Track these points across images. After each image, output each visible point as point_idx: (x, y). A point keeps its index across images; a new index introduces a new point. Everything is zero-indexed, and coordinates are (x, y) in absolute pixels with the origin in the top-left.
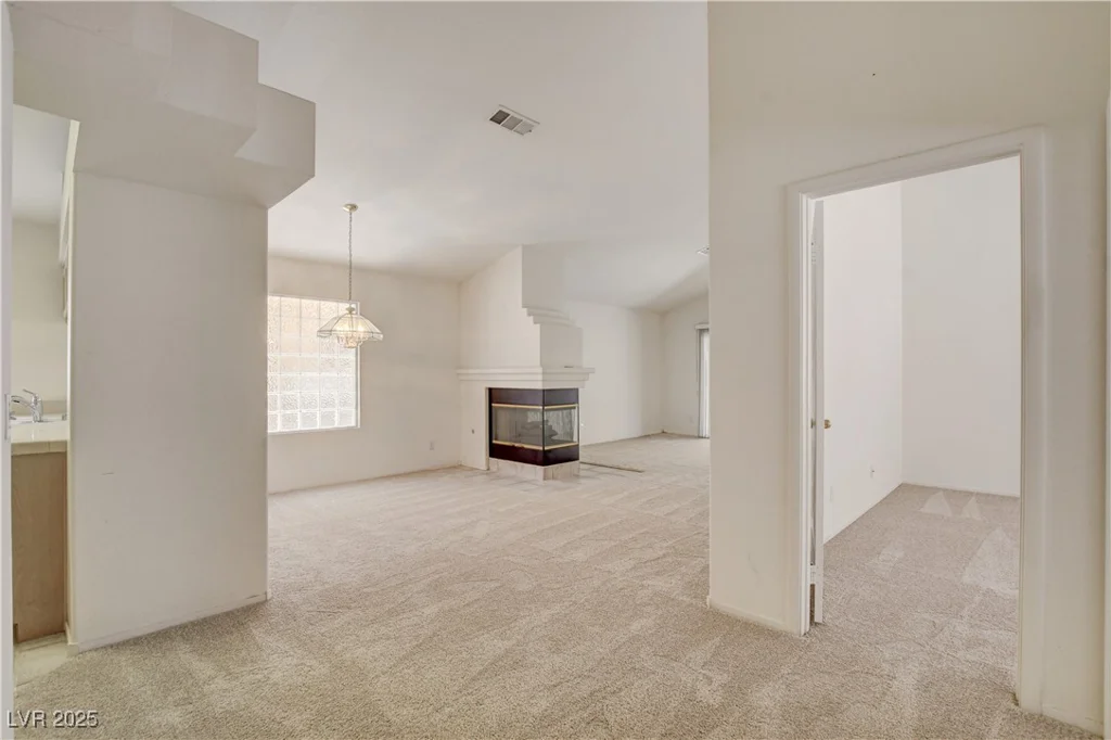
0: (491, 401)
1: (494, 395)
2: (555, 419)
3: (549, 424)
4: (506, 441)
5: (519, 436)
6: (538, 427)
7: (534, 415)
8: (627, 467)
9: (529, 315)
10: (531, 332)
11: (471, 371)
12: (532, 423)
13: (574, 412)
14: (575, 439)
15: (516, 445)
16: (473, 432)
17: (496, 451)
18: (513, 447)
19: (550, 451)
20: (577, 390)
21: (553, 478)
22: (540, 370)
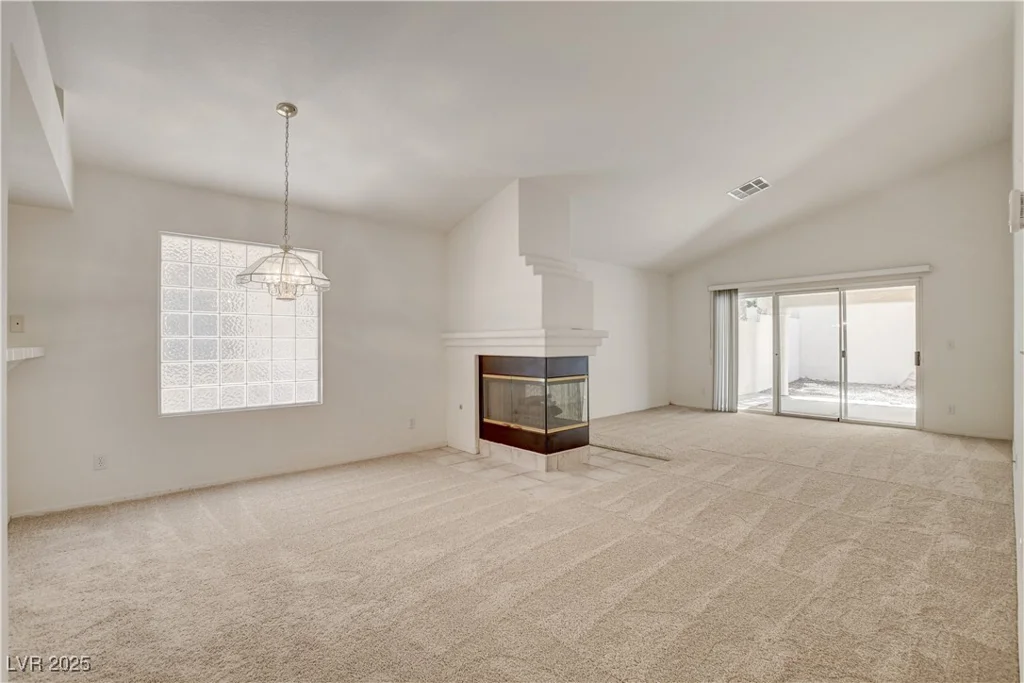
0: (481, 371)
1: (485, 364)
2: (559, 394)
3: (553, 400)
4: (500, 420)
5: (515, 414)
6: (539, 404)
7: (534, 387)
8: (647, 452)
9: (528, 264)
10: (532, 284)
11: (458, 335)
12: (532, 397)
13: (583, 386)
14: (585, 418)
15: (512, 425)
16: (461, 407)
17: (488, 432)
18: (508, 428)
19: (554, 434)
20: (586, 358)
21: (559, 470)
22: (543, 331)
